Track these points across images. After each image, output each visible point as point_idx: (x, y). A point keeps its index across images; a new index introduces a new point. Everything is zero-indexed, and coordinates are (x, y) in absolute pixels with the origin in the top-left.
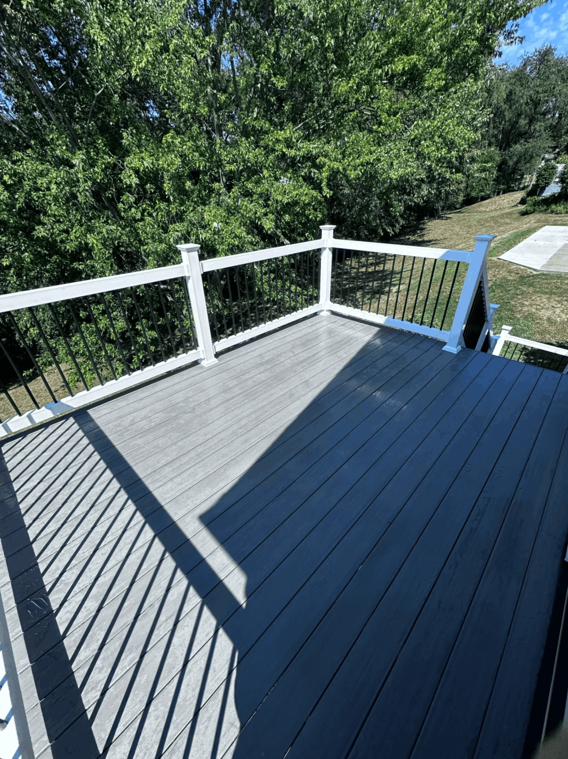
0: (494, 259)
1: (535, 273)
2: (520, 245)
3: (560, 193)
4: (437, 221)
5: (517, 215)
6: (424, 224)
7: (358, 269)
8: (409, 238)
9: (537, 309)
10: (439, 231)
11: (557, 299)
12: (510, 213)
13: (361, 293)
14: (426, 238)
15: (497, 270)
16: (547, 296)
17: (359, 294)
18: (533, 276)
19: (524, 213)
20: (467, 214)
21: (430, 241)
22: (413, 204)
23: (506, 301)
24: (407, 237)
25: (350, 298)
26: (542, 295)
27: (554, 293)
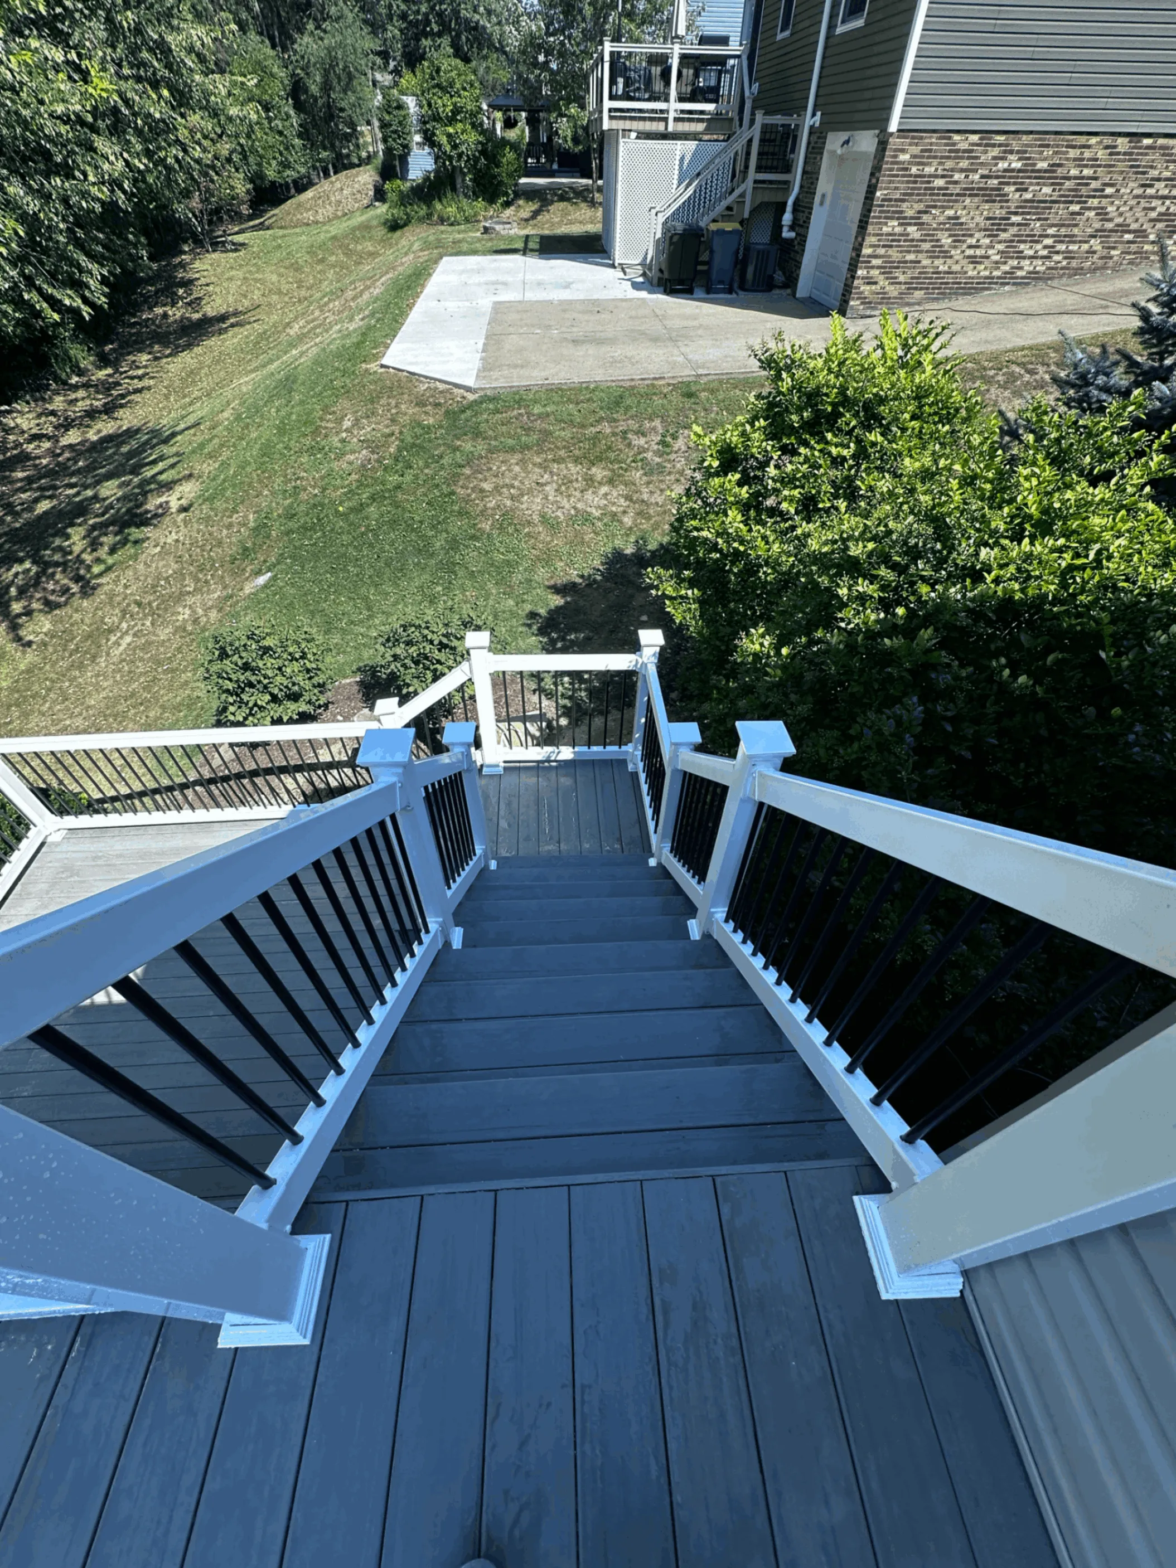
0: (373, 367)
1: (471, 397)
2: (415, 315)
3: (437, 171)
4: (215, 256)
5: (381, 232)
6: (183, 265)
7: (54, 439)
8: (165, 315)
9: (512, 498)
10: (233, 286)
11: (538, 460)
12: (366, 227)
13: (82, 531)
14: (210, 310)
15: (393, 402)
16: (518, 456)
17: (77, 538)
18: (471, 405)
19: (394, 226)
20: (281, 232)
21: (223, 318)
22: (98, 208)
23: (445, 489)
24: (159, 311)
25: (57, 557)
26: (508, 456)
27: (528, 447)
